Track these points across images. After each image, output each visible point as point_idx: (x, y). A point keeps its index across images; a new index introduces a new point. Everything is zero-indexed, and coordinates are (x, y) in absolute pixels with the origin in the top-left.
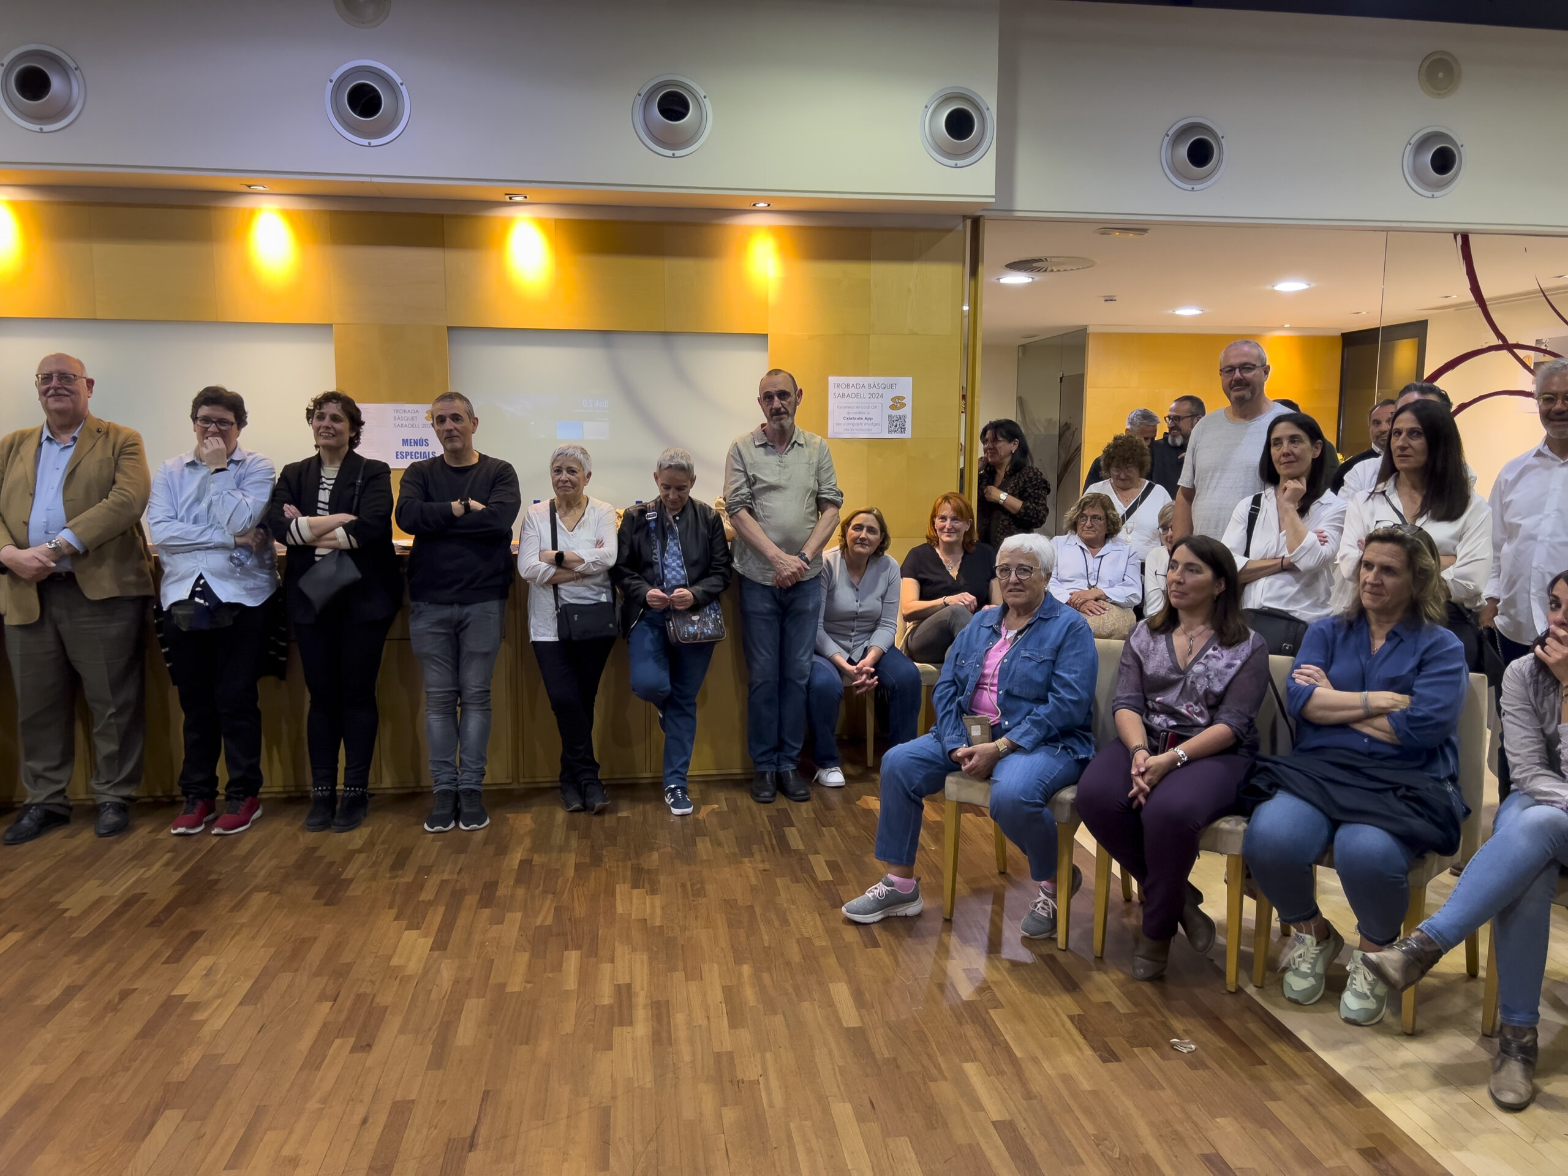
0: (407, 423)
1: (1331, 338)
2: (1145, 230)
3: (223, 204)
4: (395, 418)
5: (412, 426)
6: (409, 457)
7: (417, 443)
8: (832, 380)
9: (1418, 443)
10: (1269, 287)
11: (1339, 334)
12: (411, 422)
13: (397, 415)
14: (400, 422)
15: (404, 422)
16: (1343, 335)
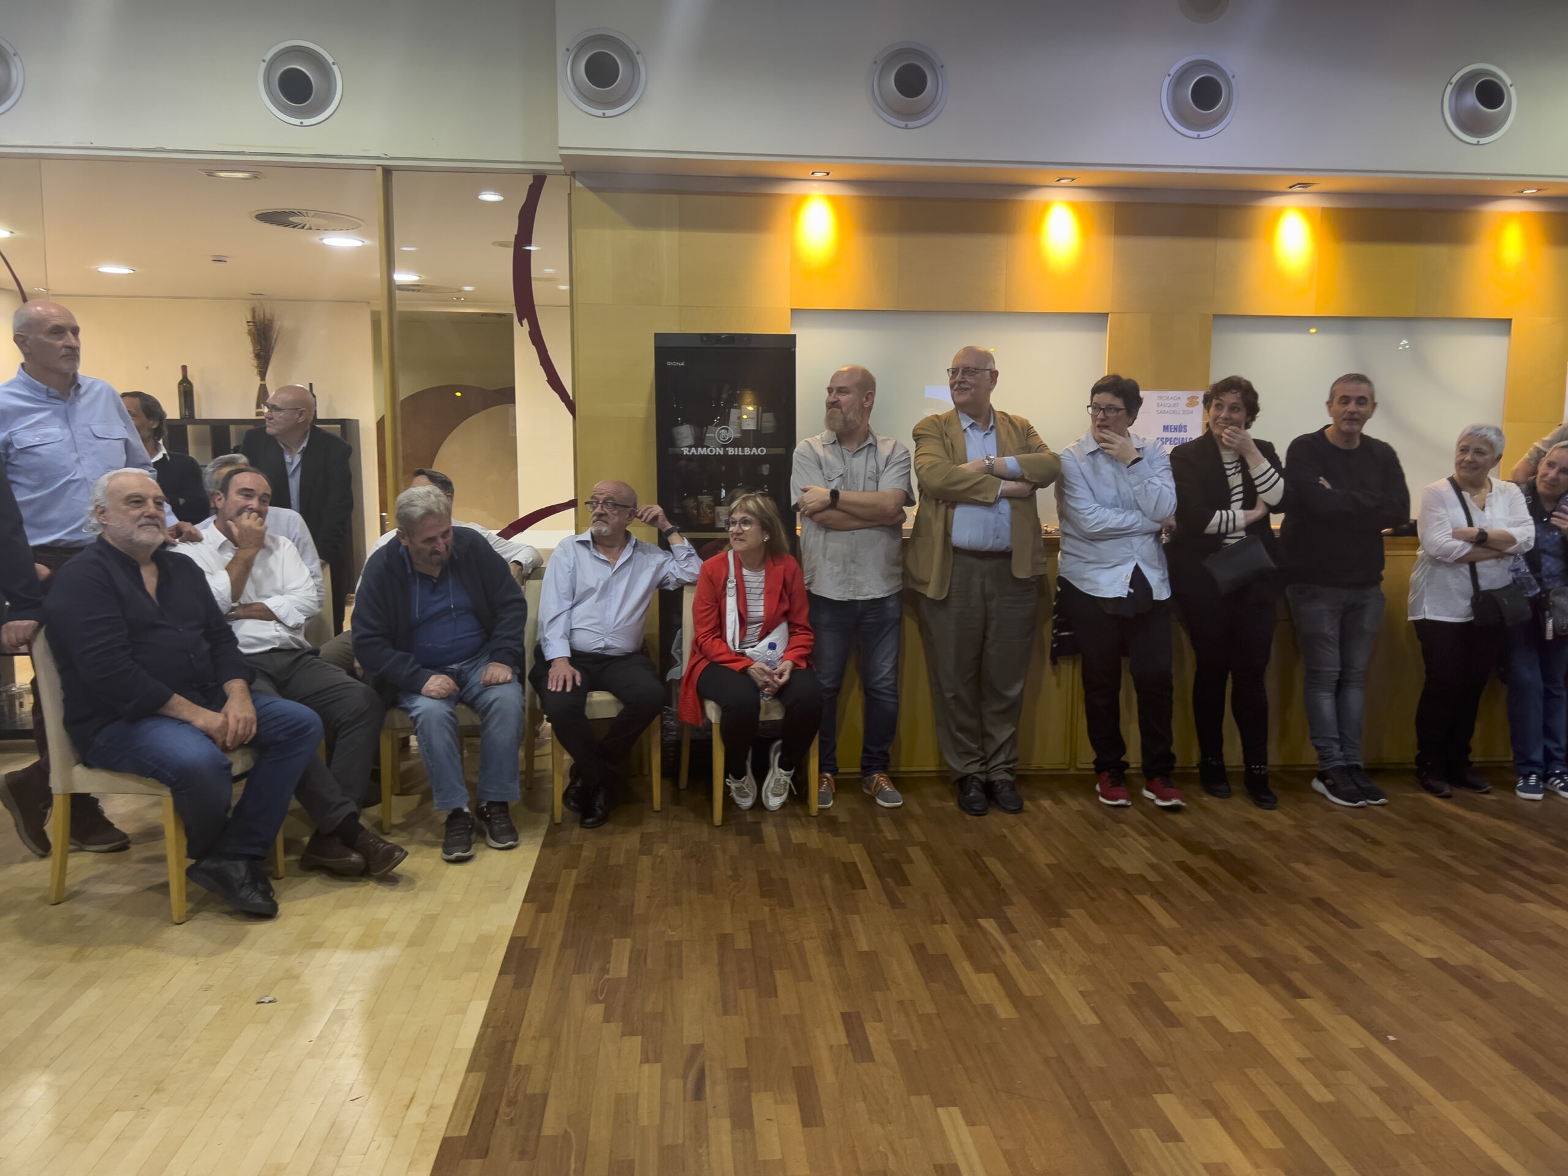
0: (1169, 409)
3: (1019, 197)
4: (1158, 404)
5: (1174, 412)
6: (1168, 443)
7: (1177, 429)
12: (1173, 409)
13: (1160, 402)
14: (1161, 409)
15: (1167, 409)
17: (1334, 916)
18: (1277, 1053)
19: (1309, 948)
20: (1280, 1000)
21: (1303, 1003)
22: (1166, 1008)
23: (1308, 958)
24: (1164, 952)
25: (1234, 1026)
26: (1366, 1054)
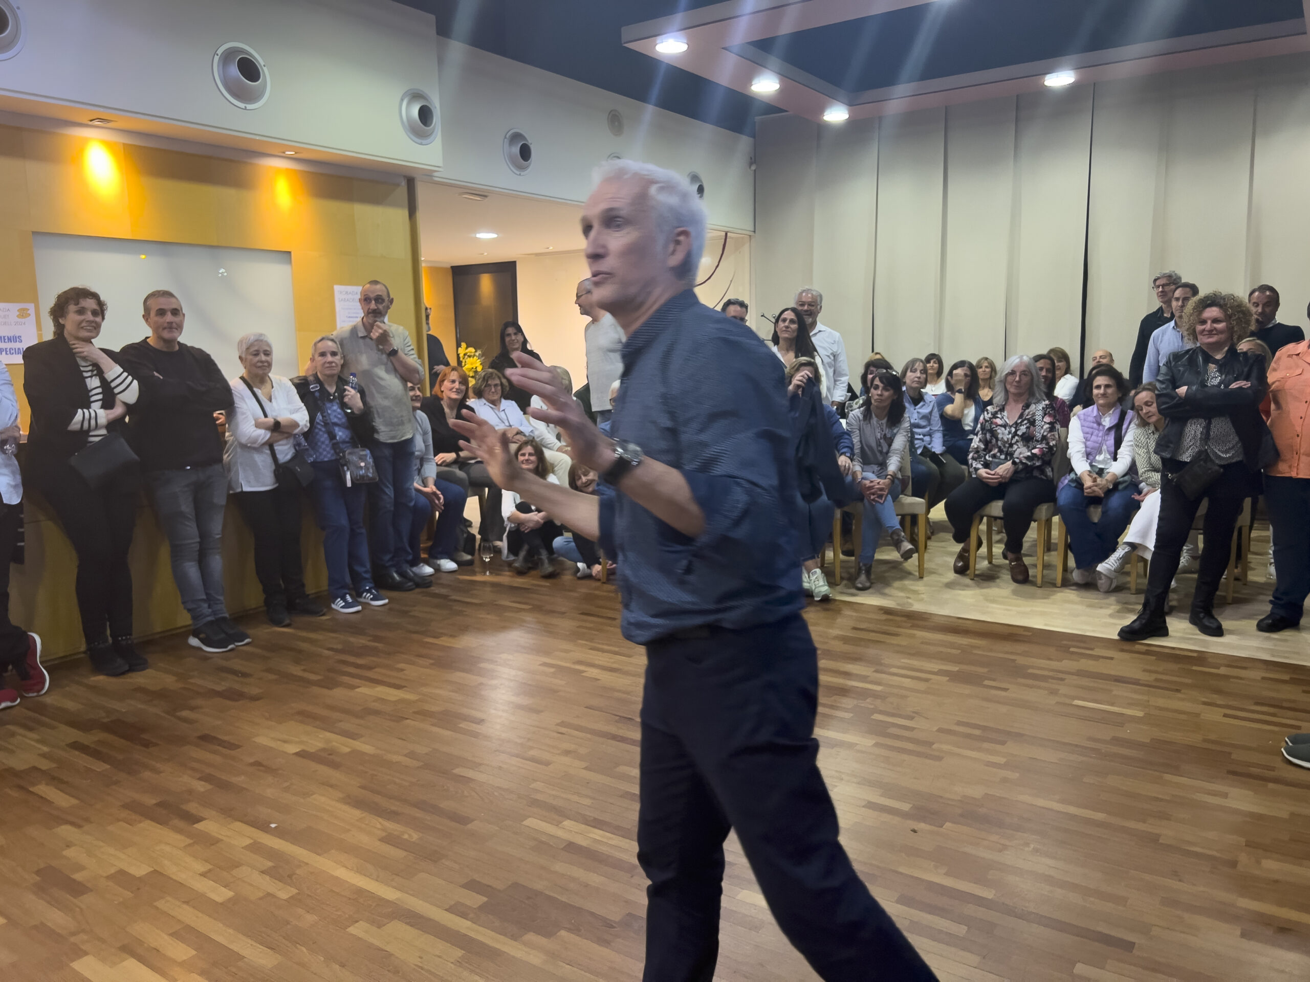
1: (446, 269)
2: (486, 196)
5: (6, 323)
7: (11, 339)
8: (337, 288)
9: (794, 326)
10: (473, 235)
11: (449, 266)
12: (5, 320)
16: (452, 267)
17: (219, 745)
18: (182, 876)
19: (200, 779)
20: (180, 831)
21: (199, 826)
22: (74, 880)
23: (201, 787)
24: (65, 831)
25: (140, 870)
26: (255, 848)
